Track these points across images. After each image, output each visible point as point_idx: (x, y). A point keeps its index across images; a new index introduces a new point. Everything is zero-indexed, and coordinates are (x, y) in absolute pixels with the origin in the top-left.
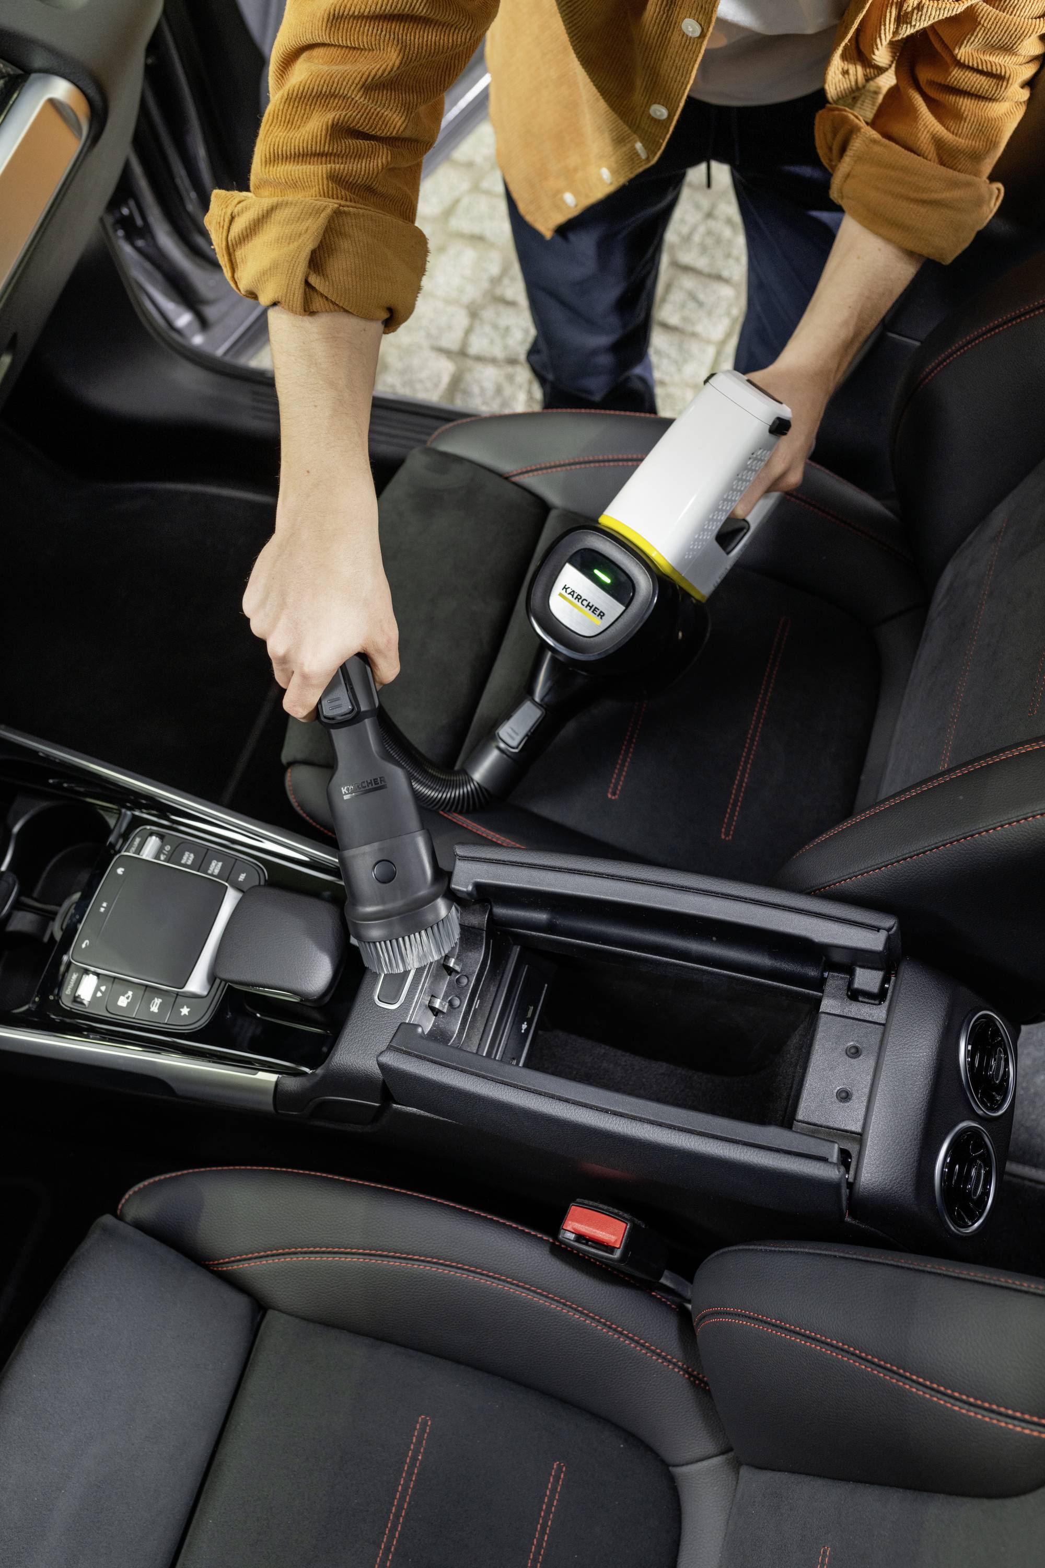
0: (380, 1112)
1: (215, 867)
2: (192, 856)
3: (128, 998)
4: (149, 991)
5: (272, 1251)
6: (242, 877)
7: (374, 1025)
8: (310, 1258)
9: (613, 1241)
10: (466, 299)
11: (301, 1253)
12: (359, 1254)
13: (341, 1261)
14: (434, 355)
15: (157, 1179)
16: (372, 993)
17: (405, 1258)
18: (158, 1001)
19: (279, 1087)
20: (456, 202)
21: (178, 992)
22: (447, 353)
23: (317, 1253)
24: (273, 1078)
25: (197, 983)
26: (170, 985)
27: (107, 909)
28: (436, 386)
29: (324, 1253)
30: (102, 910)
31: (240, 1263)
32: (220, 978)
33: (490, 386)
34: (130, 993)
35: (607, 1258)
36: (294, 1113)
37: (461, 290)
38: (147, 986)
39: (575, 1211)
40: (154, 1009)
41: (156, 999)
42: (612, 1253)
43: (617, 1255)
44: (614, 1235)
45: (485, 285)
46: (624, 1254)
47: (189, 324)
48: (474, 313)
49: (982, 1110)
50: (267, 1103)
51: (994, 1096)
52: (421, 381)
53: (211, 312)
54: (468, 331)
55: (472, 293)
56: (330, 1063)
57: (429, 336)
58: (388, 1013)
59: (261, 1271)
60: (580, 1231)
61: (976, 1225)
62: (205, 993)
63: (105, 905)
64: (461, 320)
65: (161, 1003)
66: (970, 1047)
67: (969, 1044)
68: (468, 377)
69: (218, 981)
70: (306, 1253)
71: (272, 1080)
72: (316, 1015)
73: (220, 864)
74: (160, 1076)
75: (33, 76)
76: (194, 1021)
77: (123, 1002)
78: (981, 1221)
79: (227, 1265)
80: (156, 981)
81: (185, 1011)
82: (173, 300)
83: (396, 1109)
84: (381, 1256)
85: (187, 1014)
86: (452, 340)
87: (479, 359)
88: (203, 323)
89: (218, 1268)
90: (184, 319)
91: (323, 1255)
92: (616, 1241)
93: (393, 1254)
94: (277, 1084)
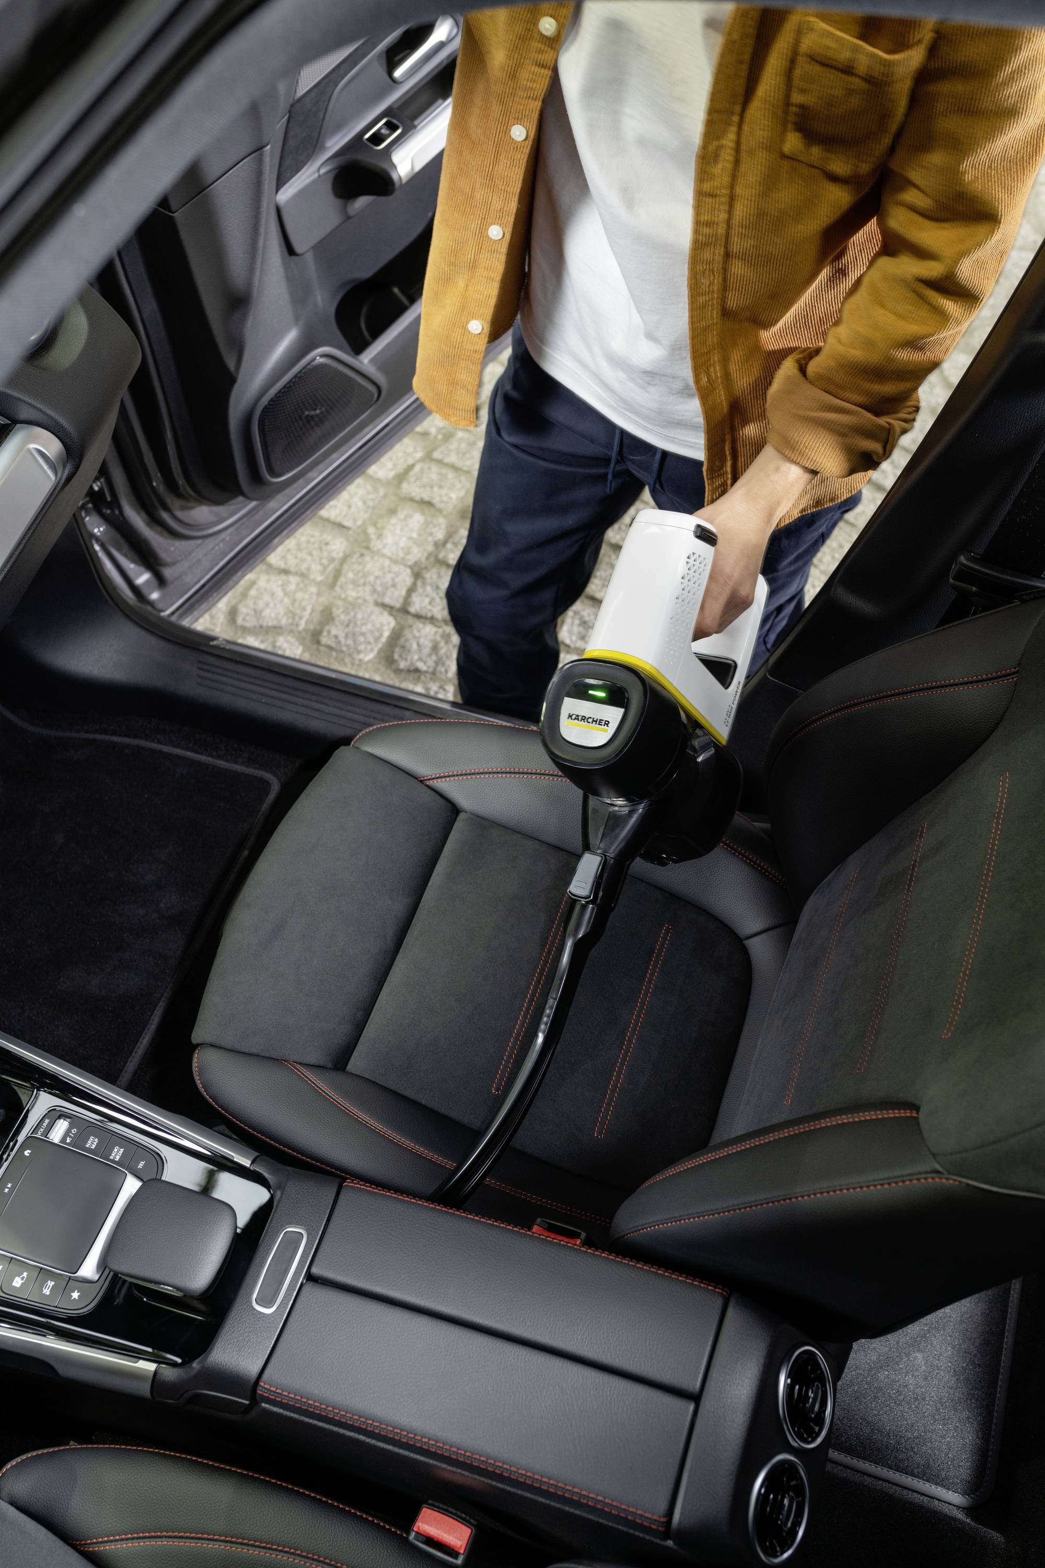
0: (248, 1409)
1: (117, 1153)
2: (96, 1140)
3: (22, 1279)
4: (43, 1274)
5: (138, 1534)
6: (141, 1165)
7: (250, 1328)
8: (174, 1542)
9: (458, 1546)
10: (411, 559)
11: (166, 1537)
12: (221, 1541)
13: (203, 1547)
14: (377, 610)
15: (35, 1453)
16: (250, 1296)
17: (264, 1548)
18: (51, 1284)
19: (157, 1377)
20: (411, 467)
21: (70, 1276)
22: (390, 609)
23: (181, 1537)
24: (151, 1367)
25: (89, 1269)
26: (64, 1269)
27: (11, 1190)
28: (377, 639)
29: (187, 1538)
30: (7, 1190)
31: (107, 1544)
32: (109, 1269)
33: (427, 644)
34: (25, 1274)
35: (451, 1563)
36: (170, 1401)
37: (408, 552)
38: (42, 1269)
39: (426, 1512)
40: (47, 1291)
41: (49, 1282)
42: (456, 1558)
43: (460, 1561)
44: (460, 1540)
45: (430, 548)
46: (467, 1561)
47: (147, 582)
48: (417, 575)
49: (797, 1442)
50: (145, 1389)
51: (812, 1427)
52: (363, 634)
53: (167, 572)
54: (411, 590)
55: (417, 554)
56: (206, 1357)
57: (374, 591)
58: (264, 1317)
59: (126, 1553)
60: (428, 1533)
61: (786, 1555)
62: (96, 1277)
63: (9, 1186)
64: (406, 578)
65: (53, 1286)
66: (789, 1381)
67: (788, 1377)
68: (407, 634)
69: (107, 1271)
70: (170, 1537)
71: (150, 1369)
72: (200, 1306)
73: (122, 1150)
74: (47, 1359)
75: (18, 426)
76: (83, 1306)
77: (17, 1282)
78: (790, 1552)
79: (93, 1545)
80: (52, 1265)
81: (75, 1295)
82: (133, 562)
83: (265, 1408)
84: (241, 1544)
85: (77, 1298)
86: (395, 597)
87: (418, 617)
88: (161, 581)
89: (85, 1548)
90: (143, 578)
91: (187, 1541)
92: (461, 1547)
93: (253, 1542)
94: (156, 1372)
